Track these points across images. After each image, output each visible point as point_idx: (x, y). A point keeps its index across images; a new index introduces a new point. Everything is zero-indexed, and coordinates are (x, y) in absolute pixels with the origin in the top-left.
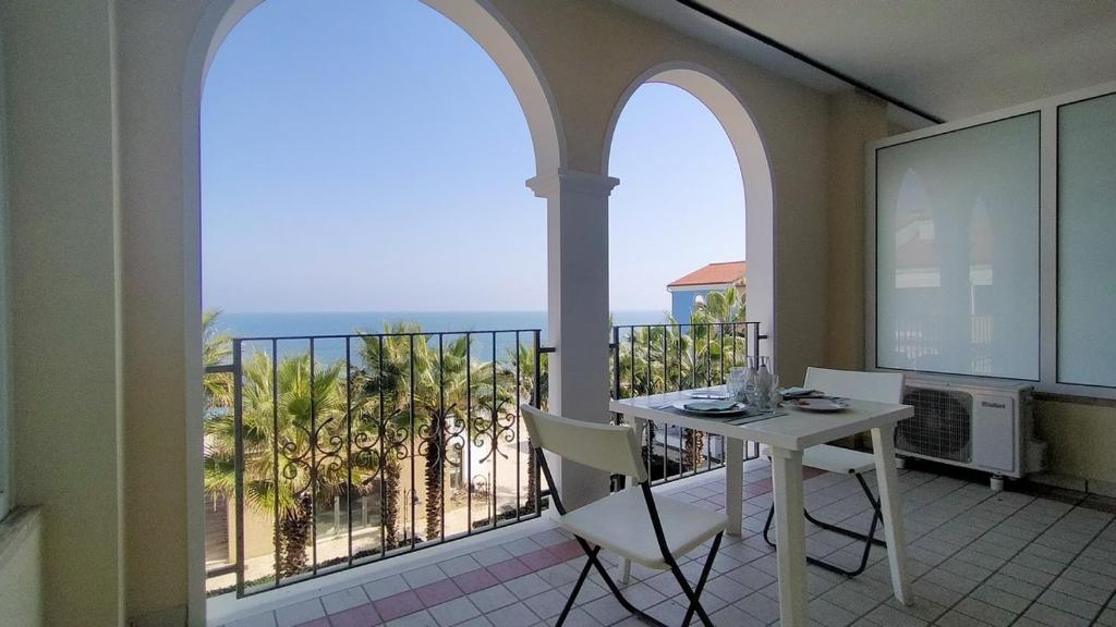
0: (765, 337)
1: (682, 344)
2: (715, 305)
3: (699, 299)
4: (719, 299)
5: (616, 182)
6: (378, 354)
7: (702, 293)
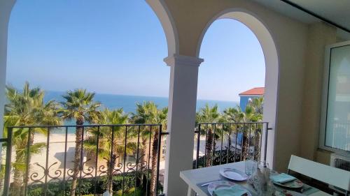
0: (271, 129)
1: (242, 116)
2: (255, 102)
3: (250, 99)
4: (257, 100)
5: (202, 60)
6: (142, 111)
7: (252, 98)
